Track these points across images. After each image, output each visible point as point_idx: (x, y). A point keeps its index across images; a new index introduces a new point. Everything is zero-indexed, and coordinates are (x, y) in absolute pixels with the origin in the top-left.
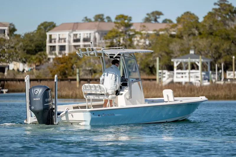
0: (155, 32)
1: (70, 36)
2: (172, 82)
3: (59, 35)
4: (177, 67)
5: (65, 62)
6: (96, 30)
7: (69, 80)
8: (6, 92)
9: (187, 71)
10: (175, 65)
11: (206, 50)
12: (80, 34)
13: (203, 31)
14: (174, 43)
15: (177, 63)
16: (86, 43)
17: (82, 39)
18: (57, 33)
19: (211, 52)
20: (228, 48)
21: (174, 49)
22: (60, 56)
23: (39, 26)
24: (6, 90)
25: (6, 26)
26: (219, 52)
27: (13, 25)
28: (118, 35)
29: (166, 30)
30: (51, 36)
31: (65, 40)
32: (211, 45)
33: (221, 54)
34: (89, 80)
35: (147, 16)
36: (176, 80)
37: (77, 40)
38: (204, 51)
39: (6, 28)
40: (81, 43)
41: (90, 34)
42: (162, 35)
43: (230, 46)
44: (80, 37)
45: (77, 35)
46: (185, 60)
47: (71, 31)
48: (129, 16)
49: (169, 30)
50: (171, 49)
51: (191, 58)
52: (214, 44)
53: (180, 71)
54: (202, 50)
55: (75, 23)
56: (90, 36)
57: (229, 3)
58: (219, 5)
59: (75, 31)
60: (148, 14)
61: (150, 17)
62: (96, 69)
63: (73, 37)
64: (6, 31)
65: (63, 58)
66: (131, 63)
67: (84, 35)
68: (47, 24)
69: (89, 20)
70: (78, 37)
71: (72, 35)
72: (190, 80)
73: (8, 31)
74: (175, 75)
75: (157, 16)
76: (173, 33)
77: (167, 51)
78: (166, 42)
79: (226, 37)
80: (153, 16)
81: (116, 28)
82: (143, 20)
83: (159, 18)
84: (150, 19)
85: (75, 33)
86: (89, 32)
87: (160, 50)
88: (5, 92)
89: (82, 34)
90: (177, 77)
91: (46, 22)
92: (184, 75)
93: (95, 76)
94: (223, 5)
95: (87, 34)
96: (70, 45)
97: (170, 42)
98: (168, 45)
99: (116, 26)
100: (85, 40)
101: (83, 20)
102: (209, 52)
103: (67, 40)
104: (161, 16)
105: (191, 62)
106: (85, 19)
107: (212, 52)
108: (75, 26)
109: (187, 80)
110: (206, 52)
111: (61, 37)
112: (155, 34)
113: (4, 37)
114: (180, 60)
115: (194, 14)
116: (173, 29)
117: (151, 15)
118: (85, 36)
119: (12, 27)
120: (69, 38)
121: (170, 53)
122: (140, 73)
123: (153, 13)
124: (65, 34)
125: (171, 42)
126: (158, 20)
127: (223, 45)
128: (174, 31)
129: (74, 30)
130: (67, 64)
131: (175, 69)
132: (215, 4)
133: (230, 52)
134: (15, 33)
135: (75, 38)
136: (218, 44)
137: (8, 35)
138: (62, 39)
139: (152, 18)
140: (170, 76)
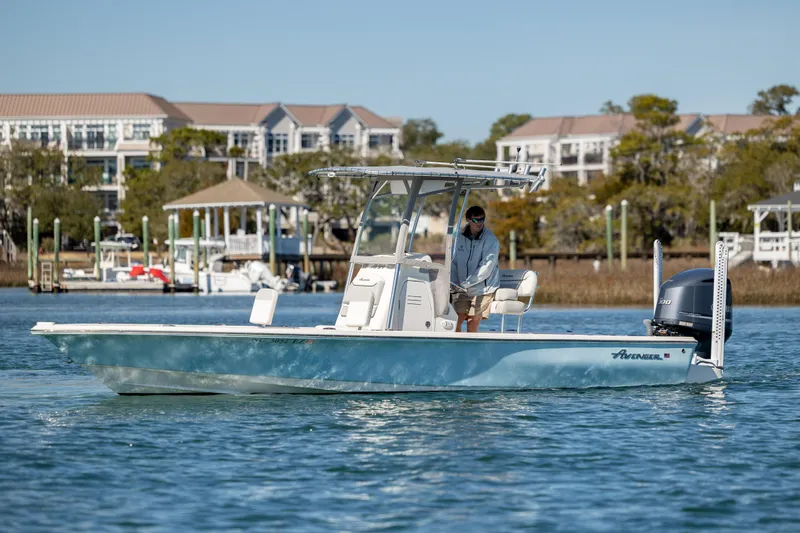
0: (737, 138)
1: (552, 149)
2: (749, 261)
3: (528, 147)
4: (762, 223)
5: (516, 214)
6: (616, 134)
7: (527, 258)
8: (331, 288)
9: (786, 234)
10: (758, 219)
12: (578, 145)
14: (778, 167)
15: (762, 213)
16: (593, 167)
17: (581, 158)
18: (522, 143)
21: (775, 180)
22: (505, 199)
23: (495, 125)
24: (332, 283)
25: (395, 127)
27: (432, 124)
28: (644, 146)
29: (764, 132)
30: (507, 149)
31: (540, 158)
34: (552, 258)
35: (760, 99)
36: (758, 256)
37: (570, 160)
39: (396, 132)
40: (580, 167)
41: (602, 143)
42: (754, 143)
44: (578, 151)
45: (569, 145)
46: (780, 207)
47: (556, 136)
48: (671, 99)
49: (771, 132)
50: (769, 179)
51: (793, 203)
53: (768, 234)
55: (565, 118)
56: (602, 150)
59: (565, 137)
60: (761, 94)
61: (767, 101)
62: (590, 231)
63: (562, 152)
64: (395, 139)
65: (511, 204)
66: (674, 215)
67: (588, 147)
68: (514, 120)
69: (616, 110)
70: (573, 151)
71: (558, 147)
72: (790, 255)
73: (399, 137)
74: (757, 244)
75: (785, 98)
76: (781, 139)
77: (760, 184)
78: (758, 163)
80: (774, 98)
81: (640, 130)
82: (748, 108)
83: (789, 102)
84: (768, 105)
85: (565, 141)
86: (597, 139)
87: (742, 184)
88: (327, 290)
89: (583, 144)
90: (761, 249)
91: (513, 116)
92: (780, 244)
93: (586, 246)
95: (595, 144)
96: (554, 170)
97: (767, 162)
98: (762, 171)
99: (639, 125)
100: (591, 159)
101: (602, 110)
103: (546, 158)
104: (794, 98)
105: (793, 211)
106: (606, 107)
108: (567, 125)
109: (784, 256)
111: (532, 152)
112: (737, 142)
113: (387, 155)
114: (769, 207)
116: (781, 131)
117: (769, 96)
118: (591, 149)
119: (429, 128)
120: (551, 155)
121: (767, 190)
122: (695, 238)
123: (774, 91)
124: (541, 145)
125: (771, 162)
126: (787, 107)
128: (783, 136)
129: (562, 135)
130: (520, 219)
131: (757, 229)
134: (440, 142)
135: (566, 155)
137: (401, 148)
138: (534, 157)
139: (773, 103)
140: (744, 247)
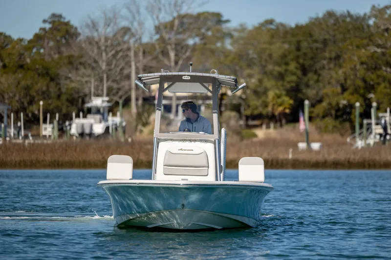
11: (11, 92)
13: (9, 63)
19: (17, 95)
20: (44, 88)
26: (30, 95)
32: (19, 83)
33: (34, 97)
38: (8, 93)
43: (48, 87)
52: (23, 83)
54: (4, 92)
57: (66, 20)
58: (50, 23)
79: (44, 72)
94: (56, 24)
102: (15, 96)
107: (20, 95)
110: (11, 95)
115: (10, 37)
127: (37, 84)
132: (45, 21)
133: (48, 95)
136: (29, 82)
